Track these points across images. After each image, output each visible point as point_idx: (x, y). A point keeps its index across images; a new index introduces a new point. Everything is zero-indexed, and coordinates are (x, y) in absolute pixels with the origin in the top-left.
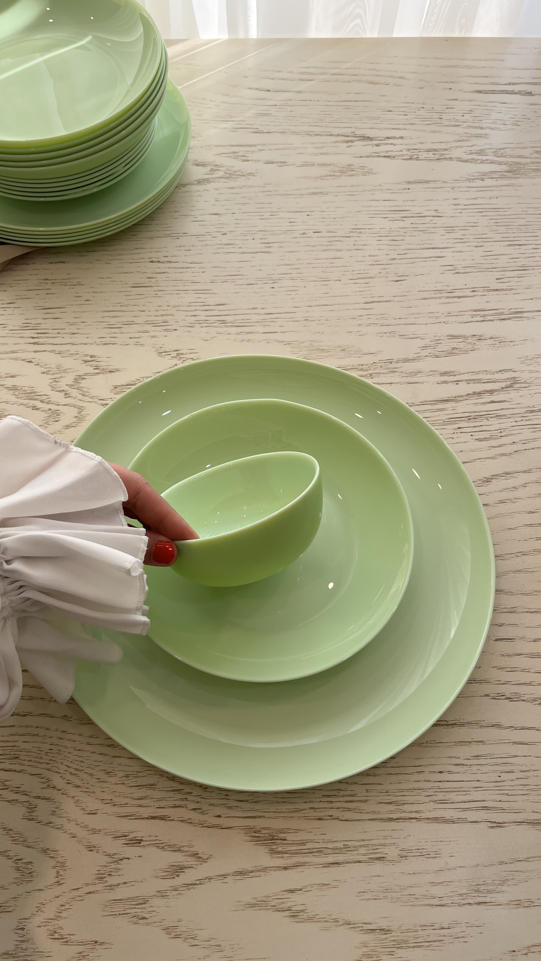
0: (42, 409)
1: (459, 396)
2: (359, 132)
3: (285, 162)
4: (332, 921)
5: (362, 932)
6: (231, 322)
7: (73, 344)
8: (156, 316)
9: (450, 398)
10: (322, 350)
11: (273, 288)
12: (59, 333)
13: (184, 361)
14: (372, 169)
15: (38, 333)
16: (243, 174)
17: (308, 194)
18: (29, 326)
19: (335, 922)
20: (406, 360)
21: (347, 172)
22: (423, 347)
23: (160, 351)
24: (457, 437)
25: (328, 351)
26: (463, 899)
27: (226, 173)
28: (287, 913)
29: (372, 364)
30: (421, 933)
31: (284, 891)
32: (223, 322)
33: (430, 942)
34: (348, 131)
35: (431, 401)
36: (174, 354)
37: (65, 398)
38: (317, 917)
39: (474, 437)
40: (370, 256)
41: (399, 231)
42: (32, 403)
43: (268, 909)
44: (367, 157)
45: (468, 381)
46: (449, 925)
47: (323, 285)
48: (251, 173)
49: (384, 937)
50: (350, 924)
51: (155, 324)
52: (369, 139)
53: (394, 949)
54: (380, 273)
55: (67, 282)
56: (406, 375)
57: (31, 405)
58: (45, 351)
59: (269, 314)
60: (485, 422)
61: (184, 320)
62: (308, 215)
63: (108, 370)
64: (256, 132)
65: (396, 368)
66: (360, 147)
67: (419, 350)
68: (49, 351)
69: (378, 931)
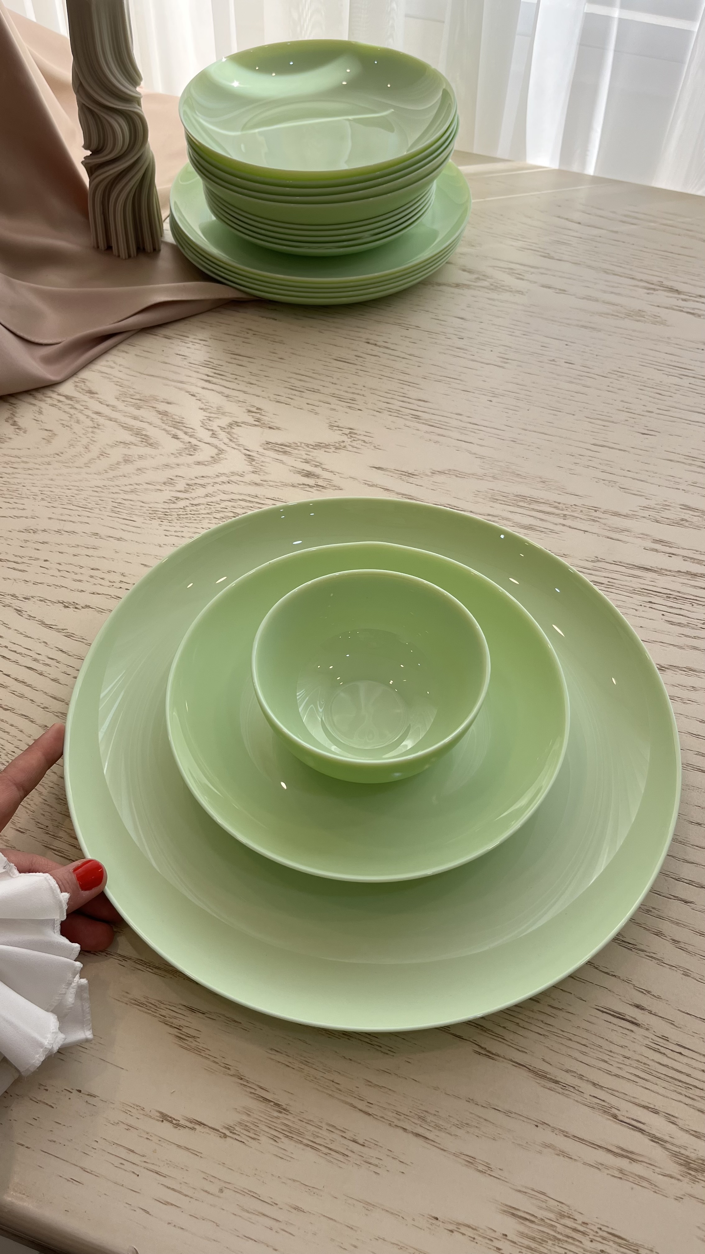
0: (181, 440)
1: (666, 570)
2: (667, 283)
3: (565, 291)
4: (223, 1065)
5: (252, 1095)
6: (426, 420)
7: (245, 392)
8: (347, 392)
9: (654, 568)
10: (518, 475)
11: (491, 401)
12: (236, 379)
13: (354, 440)
14: (666, 321)
15: (215, 373)
16: (511, 290)
17: (577, 326)
18: (208, 365)
19: (226, 1068)
20: (616, 514)
21: (634, 317)
22: (644, 507)
23: (333, 425)
24: (643, 611)
25: (525, 478)
26: (399, 1120)
27: (492, 285)
28: (175, 1031)
29: (572, 506)
30: (324, 1133)
31: (184, 1006)
32: (417, 417)
33: (330, 1149)
34: (655, 279)
35: (628, 564)
36: (348, 431)
37: (210, 437)
38: (207, 1052)
39: (665, 618)
40: (622, 401)
41: (669, 387)
42: (175, 431)
43: (155, 1016)
44: (666, 308)
45: (685, 558)
46: (365, 1142)
47: (551, 414)
48: (520, 291)
49: (276, 1114)
50: (241, 1079)
51: (340, 399)
52: (678, 292)
53: (280, 1136)
54: (627, 420)
55: (269, 337)
56: (608, 528)
57: (173, 433)
58: (213, 390)
59: (473, 424)
60: (687, 606)
61: (374, 404)
62: (567, 345)
63: (268, 426)
64: (545, 257)
65: (600, 518)
66: (662, 297)
67: (637, 509)
68: (217, 392)
69: (272, 1104)
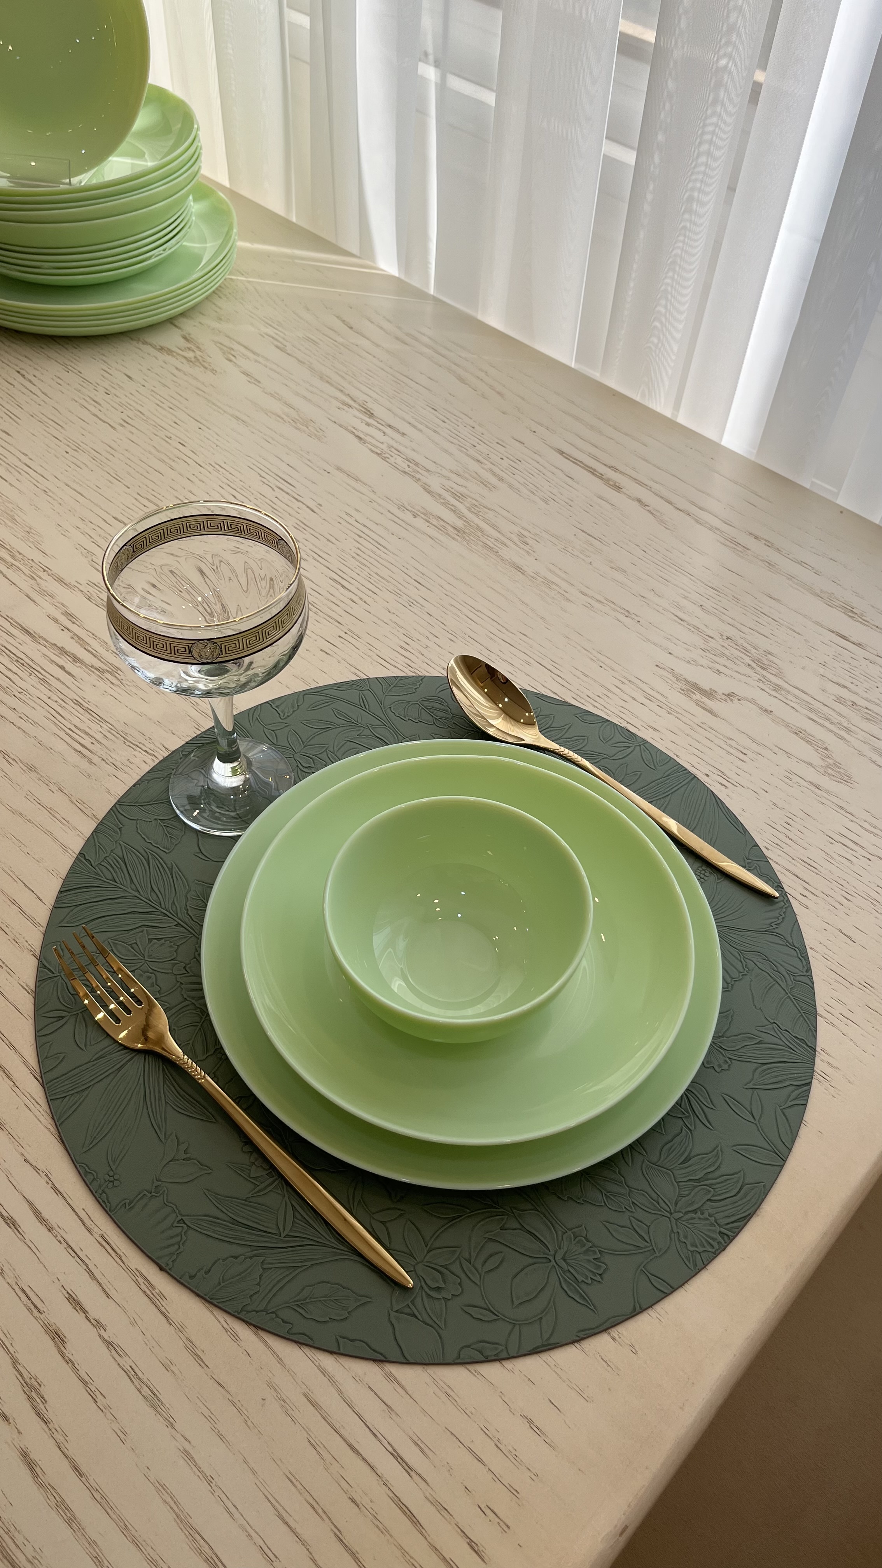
9: (36, 634)
11: (67, 453)
14: (326, 437)
16: (208, 366)
21: (298, 424)
34: (363, 398)
35: (17, 623)
44: (341, 426)
47: (108, 480)
48: (215, 371)
52: (371, 415)
56: (37, 589)
59: (27, 466)
62: (200, 428)
64: (278, 348)
65: (40, 578)
66: (348, 415)
